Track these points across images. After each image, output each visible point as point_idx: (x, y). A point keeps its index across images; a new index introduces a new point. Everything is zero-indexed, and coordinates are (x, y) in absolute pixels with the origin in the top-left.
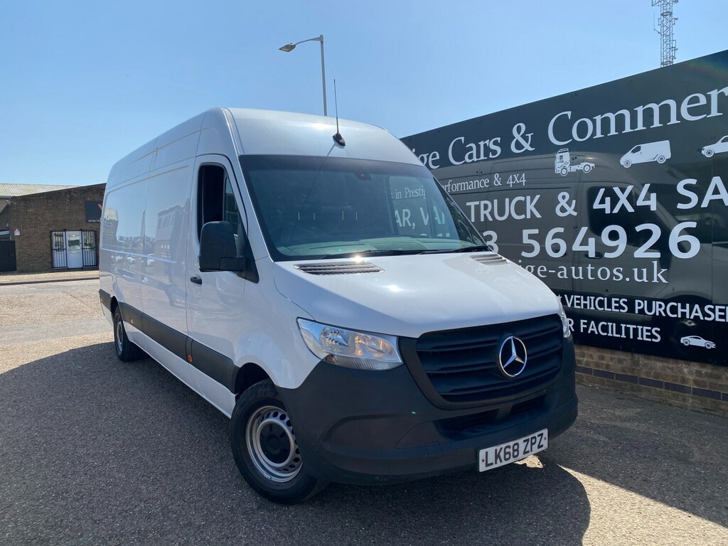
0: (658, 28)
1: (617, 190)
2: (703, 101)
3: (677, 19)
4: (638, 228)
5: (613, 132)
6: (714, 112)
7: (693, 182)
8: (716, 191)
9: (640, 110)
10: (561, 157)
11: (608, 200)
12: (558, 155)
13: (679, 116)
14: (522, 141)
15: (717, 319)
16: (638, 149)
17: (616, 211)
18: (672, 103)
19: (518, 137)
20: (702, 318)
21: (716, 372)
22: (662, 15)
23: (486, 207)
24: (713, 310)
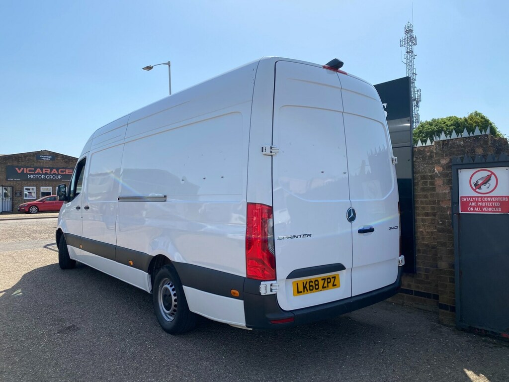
0: (405, 61)
3: (416, 55)
22: (407, 52)
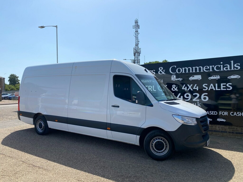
0: (135, 35)
1: (188, 85)
2: (208, 68)
3: (139, 33)
4: (194, 94)
5: (187, 72)
6: (211, 70)
7: (207, 85)
8: (212, 87)
9: (194, 68)
10: (173, 76)
11: (186, 87)
12: (172, 76)
13: (203, 70)
14: (162, 72)
15: (212, 114)
16: (194, 76)
17: (188, 90)
18: (202, 67)
19: (160, 70)
20: (209, 114)
21: (212, 126)
23: (150, 87)
24: (211, 112)
